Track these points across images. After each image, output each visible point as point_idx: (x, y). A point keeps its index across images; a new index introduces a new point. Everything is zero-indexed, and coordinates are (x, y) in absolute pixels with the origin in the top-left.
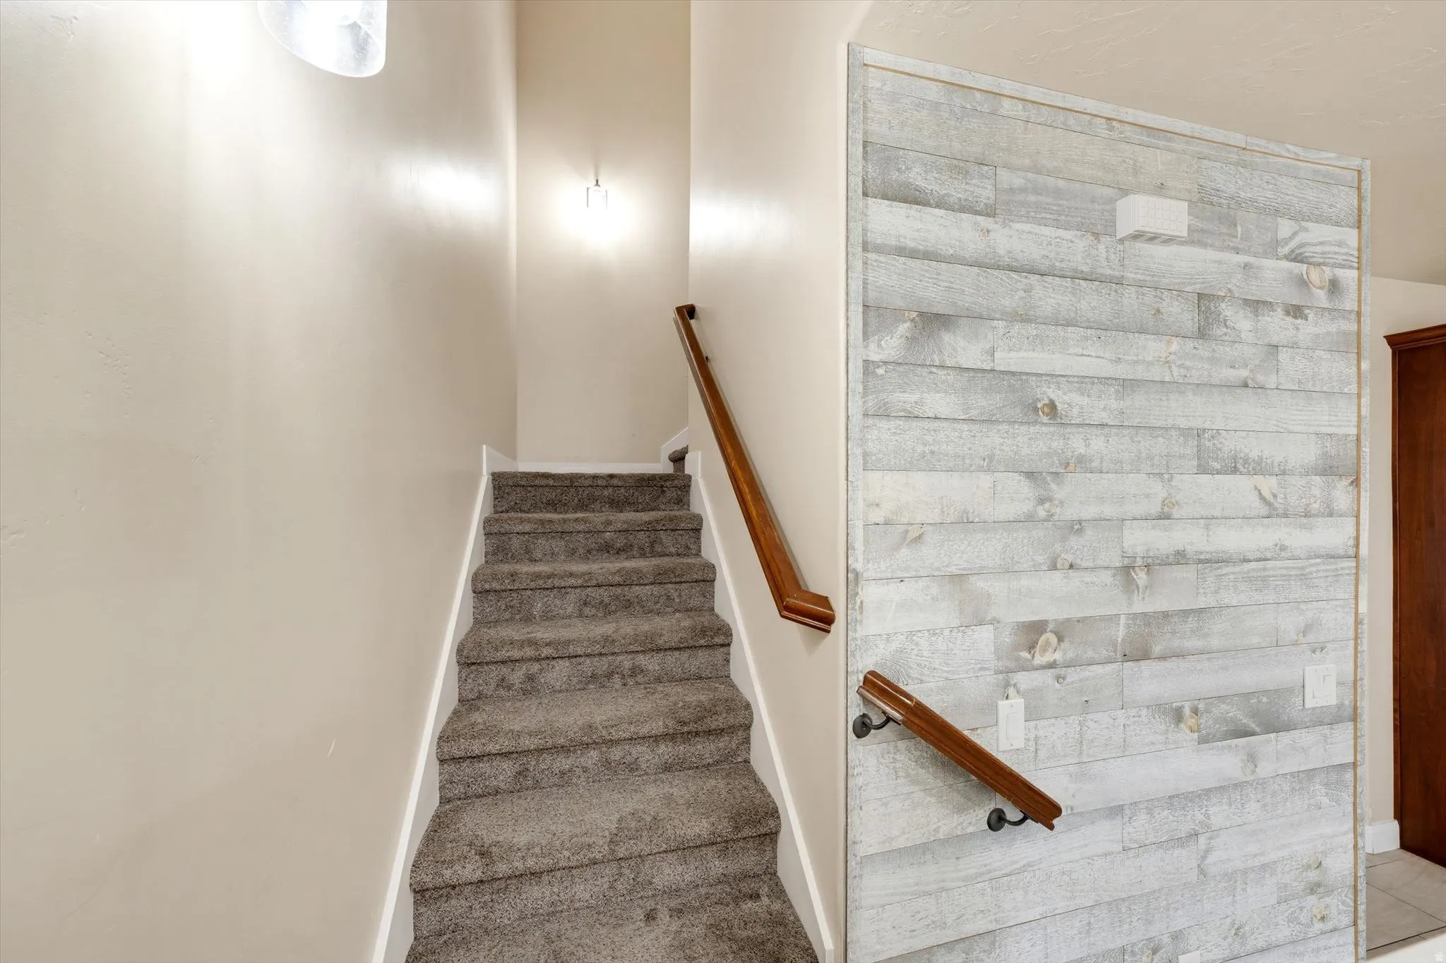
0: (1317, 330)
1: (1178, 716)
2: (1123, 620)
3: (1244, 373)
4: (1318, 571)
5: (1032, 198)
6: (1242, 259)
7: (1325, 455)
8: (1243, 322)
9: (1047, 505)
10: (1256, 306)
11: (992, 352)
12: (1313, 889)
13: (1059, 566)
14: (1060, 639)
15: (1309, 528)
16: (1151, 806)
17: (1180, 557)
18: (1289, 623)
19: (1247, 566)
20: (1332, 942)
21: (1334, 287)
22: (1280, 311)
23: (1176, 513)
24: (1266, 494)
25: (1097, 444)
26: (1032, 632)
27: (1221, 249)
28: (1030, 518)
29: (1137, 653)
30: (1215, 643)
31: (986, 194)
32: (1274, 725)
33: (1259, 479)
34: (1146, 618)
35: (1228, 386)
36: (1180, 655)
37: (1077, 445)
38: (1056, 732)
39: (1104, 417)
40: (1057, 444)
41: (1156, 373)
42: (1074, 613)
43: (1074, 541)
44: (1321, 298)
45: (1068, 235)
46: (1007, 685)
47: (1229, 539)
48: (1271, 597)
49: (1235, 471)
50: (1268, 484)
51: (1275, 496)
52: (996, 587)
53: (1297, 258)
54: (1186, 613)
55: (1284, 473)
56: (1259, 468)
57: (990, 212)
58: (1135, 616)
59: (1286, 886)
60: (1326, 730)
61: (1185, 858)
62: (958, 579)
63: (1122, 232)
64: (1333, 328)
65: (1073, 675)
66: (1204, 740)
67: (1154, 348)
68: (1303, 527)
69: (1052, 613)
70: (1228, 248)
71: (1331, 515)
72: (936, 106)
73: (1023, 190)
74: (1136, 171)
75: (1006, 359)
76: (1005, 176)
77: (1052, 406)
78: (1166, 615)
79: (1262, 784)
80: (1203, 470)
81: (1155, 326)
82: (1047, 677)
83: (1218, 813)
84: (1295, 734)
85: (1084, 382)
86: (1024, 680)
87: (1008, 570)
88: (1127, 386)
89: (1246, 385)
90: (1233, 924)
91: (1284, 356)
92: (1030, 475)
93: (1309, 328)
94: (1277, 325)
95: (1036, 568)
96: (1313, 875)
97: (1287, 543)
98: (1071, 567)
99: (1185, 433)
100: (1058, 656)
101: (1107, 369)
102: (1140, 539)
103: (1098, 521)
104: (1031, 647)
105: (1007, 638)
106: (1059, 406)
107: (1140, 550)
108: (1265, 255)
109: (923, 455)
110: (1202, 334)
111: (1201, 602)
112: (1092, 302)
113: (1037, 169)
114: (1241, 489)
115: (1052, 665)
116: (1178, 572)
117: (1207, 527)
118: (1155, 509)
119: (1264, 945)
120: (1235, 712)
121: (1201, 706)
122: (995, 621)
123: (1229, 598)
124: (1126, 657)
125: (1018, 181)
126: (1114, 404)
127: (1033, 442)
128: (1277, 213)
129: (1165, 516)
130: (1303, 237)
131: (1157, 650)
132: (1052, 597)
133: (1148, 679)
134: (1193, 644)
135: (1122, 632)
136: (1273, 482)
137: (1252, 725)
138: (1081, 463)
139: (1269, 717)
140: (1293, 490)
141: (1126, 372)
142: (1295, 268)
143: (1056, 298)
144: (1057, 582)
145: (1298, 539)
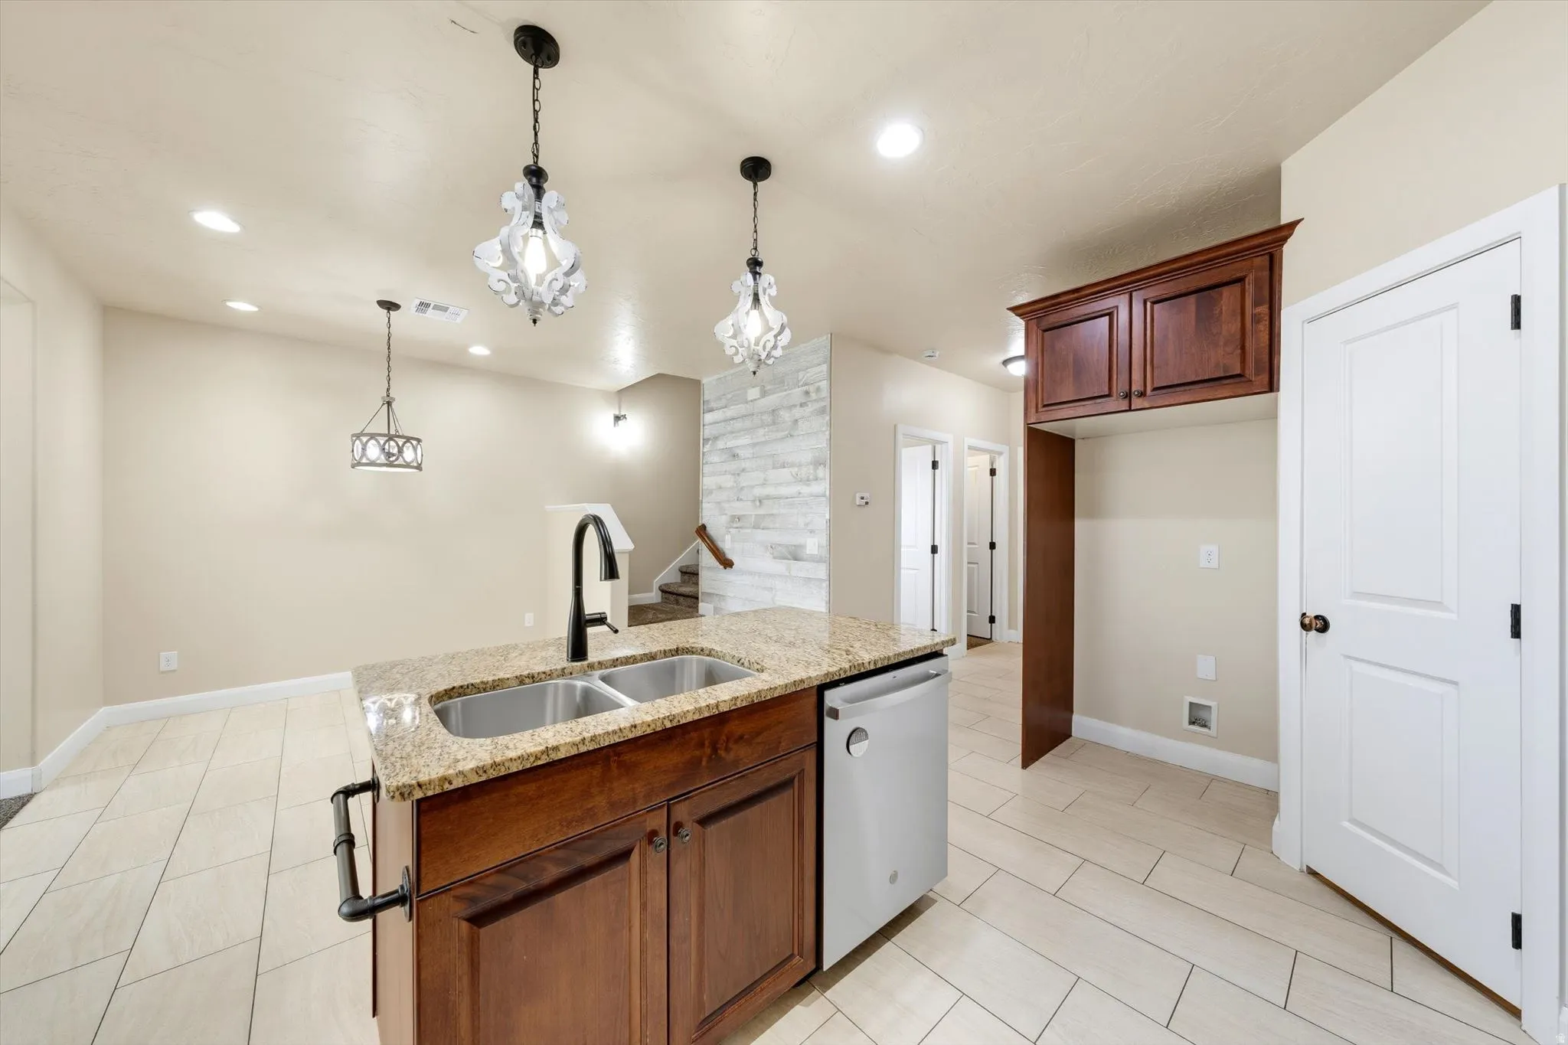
0: (811, 410)
1: (767, 548)
2: (753, 516)
3: (787, 432)
4: (812, 502)
6: (787, 392)
7: (814, 457)
8: (787, 415)
9: (737, 483)
10: (791, 407)
11: (726, 444)
13: (739, 500)
14: (739, 521)
15: (808, 485)
16: (760, 575)
17: (768, 497)
18: (802, 521)
19: (787, 500)
21: (818, 390)
22: (798, 407)
23: (767, 482)
24: (794, 473)
25: (748, 464)
26: (733, 518)
27: (780, 392)
28: (732, 488)
29: (757, 525)
30: (777, 525)
32: (796, 558)
33: (791, 469)
34: (760, 516)
35: (783, 438)
36: (768, 529)
37: (744, 465)
39: (749, 456)
40: (738, 465)
41: (763, 439)
42: (742, 513)
43: (742, 493)
44: (814, 396)
46: (728, 532)
47: (784, 491)
48: (796, 511)
49: (784, 467)
50: (794, 471)
51: (797, 474)
52: (726, 505)
53: (805, 385)
54: (769, 515)
55: (801, 465)
56: (792, 465)
58: (757, 515)
60: (816, 564)
62: (719, 503)
64: (817, 407)
65: (742, 531)
66: (775, 558)
67: (761, 431)
68: (806, 485)
69: (738, 513)
70: (783, 391)
71: (816, 480)
75: (730, 444)
78: (764, 515)
79: (793, 578)
80: (775, 467)
81: (762, 424)
82: (736, 531)
83: (778, 584)
84: (804, 563)
85: (744, 447)
86: (732, 531)
87: (728, 501)
88: (754, 445)
89: (788, 436)
91: (800, 423)
92: (734, 474)
93: (810, 408)
94: (798, 412)
95: (734, 500)
97: (802, 491)
98: (742, 500)
99: (770, 456)
100: (739, 525)
101: (750, 441)
102: (759, 492)
103: (747, 487)
104: (733, 522)
105: (728, 519)
107: (758, 495)
108: (795, 388)
110: (774, 423)
111: (774, 511)
112: (748, 423)
114: (785, 474)
115: (738, 527)
116: (767, 502)
117: (776, 486)
118: (763, 481)
120: (784, 550)
121: (774, 546)
122: (726, 515)
123: (781, 511)
124: (754, 527)
126: (752, 451)
127: (734, 466)
128: (798, 371)
129: (763, 485)
130: (808, 375)
131: (761, 527)
132: (738, 508)
133: (760, 535)
134: (771, 526)
135: (753, 520)
136: (796, 469)
137: (789, 557)
138: (743, 470)
139: (795, 555)
140: (804, 472)
141: (755, 441)
142: (805, 388)
143: (738, 425)
144: (738, 504)
145: (805, 490)
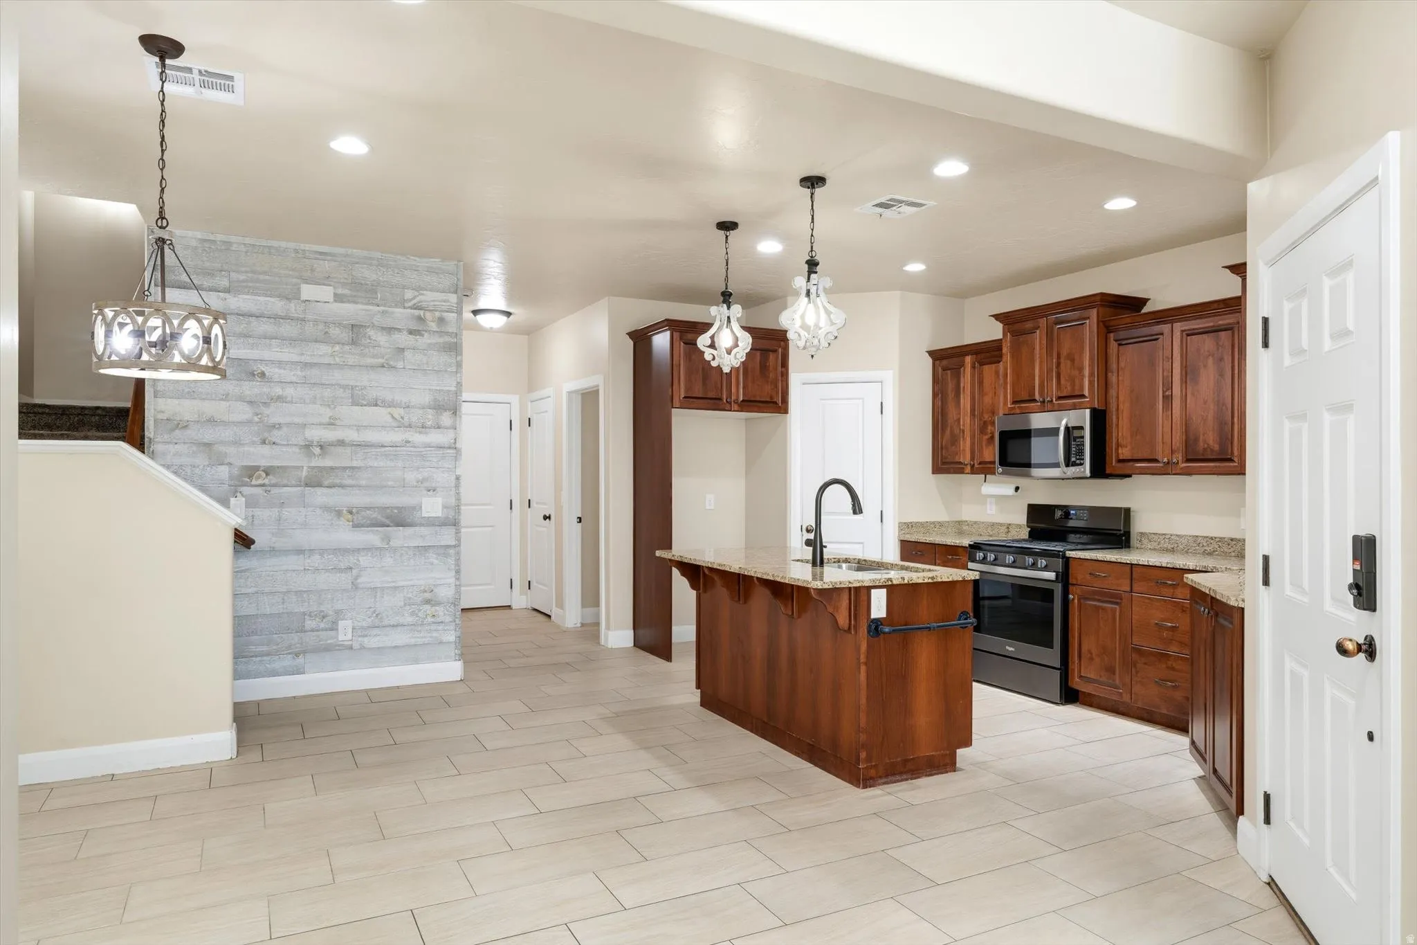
0: (429, 341)
1: (339, 514)
2: (305, 468)
3: (381, 361)
4: (432, 454)
5: (250, 284)
6: (382, 308)
7: (435, 400)
8: (382, 339)
9: (259, 416)
10: (390, 330)
12: (428, 602)
13: (267, 442)
14: (267, 474)
15: (426, 433)
16: (322, 552)
17: (341, 443)
18: (411, 477)
19: (383, 449)
20: (440, 628)
21: (441, 320)
22: (405, 332)
23: (338, 422)
24: (396, 416)
25: (290, 391)
26: (251, 471)
27: (367, 304)
28: (249, 422)
29: (313, 482)
30: (363, 483)
31: (225, 283)
32: (401, 523)
33: (389, 410)
34: (321, 469)
35: (372, 367)
36: (342, 486)
37: (278, 391)
38: (263, 514)
39: (294, 379)
40: (265, 390)
41: (326, 360)
42: (276, 463)
43: (275, 432)
44: (433, 326)
45: (272, 300)
46: (236, 492)
47: (374, 437)
48: (400, 464)
49: (376, 405)
50: (397, 412)
51: (402, 418)
52: (231, 450)
53: (415, 307)
54: (345, 468)
55: (408, 407)
56: (392, 404)
57: (227, 291)
58: (314, 468)
59: (410, 598)
60: (437, 528)
61: (344, 579)
62: (208, 445)
63: (304, 297)
64: (441, 340)
65: (275, 491)
66: (356, 526)
67: (324, 349)
68: (420, 433)
69: (264, 463)
70: (372, 304)
71: (439, 428)
72: (196, 248)
73: (243, 281)
74: (312, 270)
76: (234, 276)
77: (263, 374)
78: (332, 468)
79: (395, 550)
80: (355, 403)
81: (326, 339)
82: (259, 491)
83: (365, 560)
84: (417, 529)
85: (280, 364)
86: (247, 490)
87: (237, 443)
88: (306, 365)
89: (383, 367)
90: (374, 612)
91: (408, 354)
92: (251, 403)
93: (426, 339)
94: (403, 339)
95: (253, 443)
96: (427, 595)
97: (410, 440)
98: (274, 443)
99: (345, 387)
100: (266, 481)
101: (296, 358)
102: (316, 434)
103: (289, 425)
104: (250, 477)
105: (236, 472)
106: (267, 374)
107: (316, 439)
108: (396, 306)
109: (189, 392)
110: (354, 342)
111: (355, 464)
112: (287, 329)
113: (254, 272)
114: (381, 414)
115: (263, 485)
116: (340, 450)
117: (357, 430)
118: (326, 420)
119: (395, 624)
120: (375, 515)
121: (354, 510)
122: (230, 464)
123: (371, 464)
124: (307, 485)
125: (242, 277)
126: (299, 373)
127: (252, 389)
128: (404, 287)
129: (331, 424)
130: (421, 298)
131: (326, 483)
132: (262, 456)
133: (320, 496)
134: (348, 482)
135: (304, 473)
136: (402, 411)
137: (388, 522)
138: (280, 399)
139: (399, 519)
140: (415, 415)
141: (307, 359)
142: (416, 312)
143: (265, 327)
144: (266, 450)
145: (418, 438)
